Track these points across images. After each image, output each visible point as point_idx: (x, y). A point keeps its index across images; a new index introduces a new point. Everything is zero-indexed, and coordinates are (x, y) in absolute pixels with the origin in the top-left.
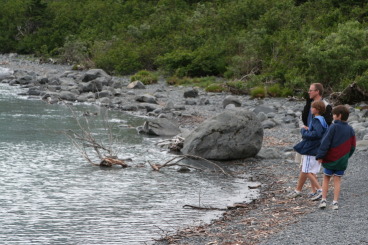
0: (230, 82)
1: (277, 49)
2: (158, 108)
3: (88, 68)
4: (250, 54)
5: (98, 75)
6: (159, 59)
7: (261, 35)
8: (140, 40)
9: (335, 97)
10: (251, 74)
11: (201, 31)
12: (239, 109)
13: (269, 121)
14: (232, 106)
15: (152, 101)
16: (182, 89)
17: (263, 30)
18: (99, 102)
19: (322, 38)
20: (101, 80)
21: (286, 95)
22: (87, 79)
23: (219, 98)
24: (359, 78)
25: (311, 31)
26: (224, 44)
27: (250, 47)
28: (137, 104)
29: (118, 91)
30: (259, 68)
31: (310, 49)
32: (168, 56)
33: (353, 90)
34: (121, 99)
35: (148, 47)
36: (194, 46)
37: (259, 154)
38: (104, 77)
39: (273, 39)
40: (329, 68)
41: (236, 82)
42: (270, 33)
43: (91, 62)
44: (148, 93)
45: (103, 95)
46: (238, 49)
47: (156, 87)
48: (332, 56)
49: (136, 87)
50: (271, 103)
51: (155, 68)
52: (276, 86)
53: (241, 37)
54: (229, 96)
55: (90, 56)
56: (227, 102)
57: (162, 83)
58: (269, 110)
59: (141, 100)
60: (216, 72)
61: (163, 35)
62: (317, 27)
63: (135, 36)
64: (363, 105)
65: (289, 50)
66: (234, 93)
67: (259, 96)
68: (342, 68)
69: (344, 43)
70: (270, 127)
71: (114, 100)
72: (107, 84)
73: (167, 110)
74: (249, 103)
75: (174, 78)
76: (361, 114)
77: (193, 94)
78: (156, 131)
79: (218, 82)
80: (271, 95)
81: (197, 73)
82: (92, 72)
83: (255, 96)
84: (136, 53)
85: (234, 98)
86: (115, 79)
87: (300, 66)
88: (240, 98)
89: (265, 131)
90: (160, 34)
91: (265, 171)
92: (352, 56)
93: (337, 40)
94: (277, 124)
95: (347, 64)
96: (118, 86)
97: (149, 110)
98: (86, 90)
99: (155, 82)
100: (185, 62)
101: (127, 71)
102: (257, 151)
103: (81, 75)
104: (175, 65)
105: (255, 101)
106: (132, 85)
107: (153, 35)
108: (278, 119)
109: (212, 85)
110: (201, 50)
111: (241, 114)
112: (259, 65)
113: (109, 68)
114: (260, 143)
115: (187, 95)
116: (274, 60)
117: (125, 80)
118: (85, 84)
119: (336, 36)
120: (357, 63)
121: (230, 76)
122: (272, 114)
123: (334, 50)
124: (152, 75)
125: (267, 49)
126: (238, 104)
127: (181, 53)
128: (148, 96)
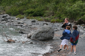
0: (45, 18)
1: (59, 9)
2: (24, 25)
3: (4, 14)
4: (50, 10)
5: (7, 16)
6: (24, 11)
7: (54, 5)
8: (19, 6)
9: (75, 22)
10: (51, 16)
11: (37, 4)
12: (47, 26)
13: (56, 29)
14: (45, 25)
15: (22, 23)
16: (31, 20)
17: (54, 3)
18: (7, 24)
19: (71, 6)
20: (8, 17)
21: (61, 22)
22: (3, 17)
23: (42, 23)
24: (82, 17)
25: (68, 4)
26: (43, 7)
27: (51, 8)
28: (18, 24)
29: (12, 20)
30: (53, 14)
31: (68, 9)
32: (27, 11)
33: (80, 20)
34: (13, 23)
35: (21, 8)
36: (34, 8)
37: (53, 39)
38: (8, 16)
39: (57, 6)
40: (73, 14)
41: (46, 18)
42: (56, 4)
43: (5, 12)
44: (21, 21)
45: (8, 22)
46: (47, 9)
47: (23, 19)
48: (74, 11)
49: (18, 19)
50: (56, 24)
51: (23, 14)
52: (58, 19)
53: (48, 5)
54: (45, 22)
55: (5, 10)
56: (44, 24)
57: (25, 18)
58: (56, 26)
59: (19, 23)
60: (41, 15)
61: (25, 5)
62: (70, 2)
63: (18, 5)
64: (83, 25)
65: (62, 9)
66: (46, 21)
67: (53, 22)
68: (77, 14)
69: (78, 7)
70: (56, 31)
71: (11, 23)
72: (9, 18)
73: (27, 26)
74: (50, 24)
75: (29, 17)
76: (83, 27)
77: (34, 21)
78: (24, 32)
79: (41, 18)
80: (57, 22)
81: (35, 15)
82: (5, 15)
83: (52, 22)
84: (18, 10)
85: (46, 23)
86: (12, 17)
87: (65, 14)
88: (48, 23)
89: (55, 32)
90: (25, 4)
91: (55, 43)
92: (80, 11)
93: (76, 6)
94: (58, 30)
95: (79, 13)
96: (12, 19)
97: (21, 26)
98: (3, 20)
99: (23, 18)
100: (32, 12)
101: (15, 15)
102: (53, 38)
103: (2, 16)
104: (29, 13)
105: (52, 24)
106: (16, 19)
107: (23, 5)
108: (59, 29)
109: (40, 19)
110: (36, 9)
111: (48, 27)
112: (53, 13)
113: (10, 14)
114: (53, 35)
115: (32, 22)
116: (57, 12)
117: (14, 17)
118: (3, 19)
119: (75, 5)
120: (81, 13)
121: (45, 16)
122: (57, 27)
123: (75, 9)
124: (22, 16)
125: (56, 9)
126: (47, 24)
127: (30, 10)
128: (21, 22)
